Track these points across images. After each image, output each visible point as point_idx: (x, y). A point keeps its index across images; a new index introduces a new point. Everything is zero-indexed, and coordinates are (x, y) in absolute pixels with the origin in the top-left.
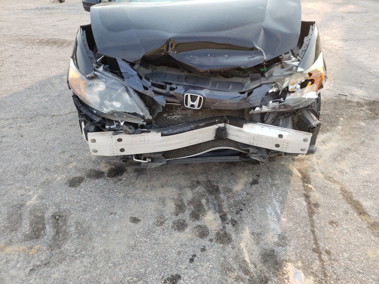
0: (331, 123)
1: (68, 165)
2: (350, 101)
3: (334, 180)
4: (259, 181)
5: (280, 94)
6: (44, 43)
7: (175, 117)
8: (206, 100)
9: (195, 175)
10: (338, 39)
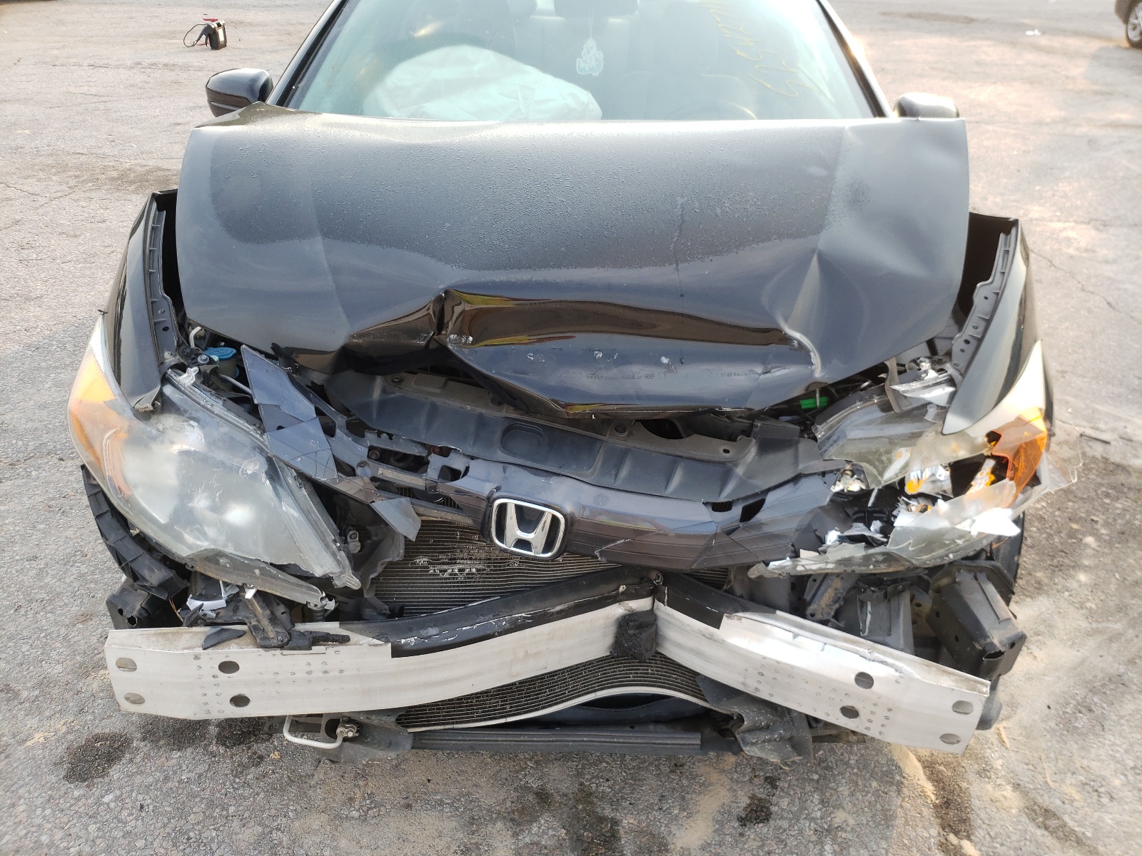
0: (1053, 557)
1: (87, 675)
2: (1120, 468)
3: (1065, 825)
4: (774, 809)
5: (870, 505)
6: (131, 183)
7: (460, 570)
8: (576, 527)
9: (536, 762)
10: (1075, 218)
